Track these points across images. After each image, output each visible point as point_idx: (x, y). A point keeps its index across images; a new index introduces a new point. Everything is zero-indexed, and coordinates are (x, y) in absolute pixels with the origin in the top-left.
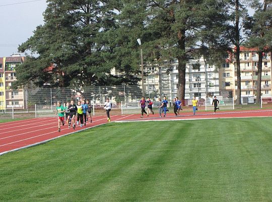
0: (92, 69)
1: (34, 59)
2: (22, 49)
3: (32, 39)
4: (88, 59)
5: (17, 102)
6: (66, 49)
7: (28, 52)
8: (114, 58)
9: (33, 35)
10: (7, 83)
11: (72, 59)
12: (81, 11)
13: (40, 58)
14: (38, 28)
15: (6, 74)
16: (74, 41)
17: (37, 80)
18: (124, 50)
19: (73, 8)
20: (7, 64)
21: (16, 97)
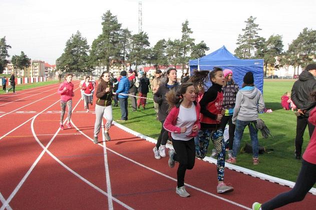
0: (79, 67)
12: (76, 49)
16: (73, 58)
19: (73, 48)
20: (33, 63)
21: (36, 75)
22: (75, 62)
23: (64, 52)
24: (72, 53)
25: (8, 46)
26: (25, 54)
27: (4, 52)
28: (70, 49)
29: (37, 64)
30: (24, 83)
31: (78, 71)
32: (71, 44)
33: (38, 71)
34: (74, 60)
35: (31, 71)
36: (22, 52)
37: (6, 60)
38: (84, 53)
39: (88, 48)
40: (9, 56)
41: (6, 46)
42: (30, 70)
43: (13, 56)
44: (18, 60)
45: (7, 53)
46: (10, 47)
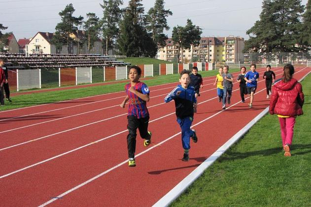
0: (285, 43)
1: (254, 38)
2: (248, 33)
3: (253, 27)
4: (283, 38)
5: (231, 60)
6: (271, 33)
7: (251, 35)
8: (299, 38)
9: (254, 25)
10: (226, 50)
11: (274, 38)
12: (280, 13)
13: (257, 37)
14: (257, 22)
15: (226, 46)
16: (275, 28)
17: (254, 49)
18: (305, 34)
19: (276, 12)
20: (227, 40)
21: (230, 57)
22: (278, 36)
23: (260, 20)
24: (272, 19)
25: (167, 12)
26: (193, 25)
27: (161, 21)
28: (269, 13)
29: (233, 41)
30: (207, 69)
31: (282, 51)
32: (271, 4)
33: (233, 51)
34: (276, 32)
35: (224, 53)
36: (189, 21)
37: (163, 35)
38: (295, 20)
39: (301, 11)
40: (168, 28)
41: (164, 11)
42: (223, 51)
43: (175, 28)
44: (181, 34)
45: (165, 22)
46: (171, 13)
